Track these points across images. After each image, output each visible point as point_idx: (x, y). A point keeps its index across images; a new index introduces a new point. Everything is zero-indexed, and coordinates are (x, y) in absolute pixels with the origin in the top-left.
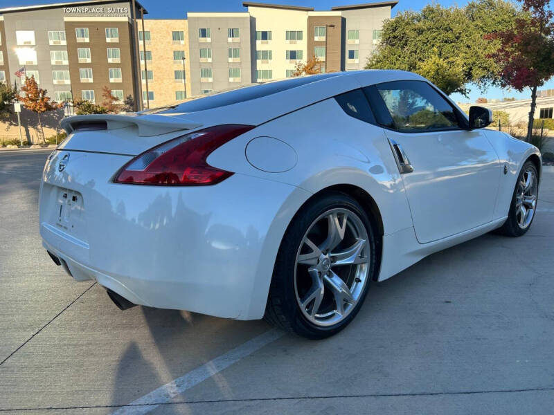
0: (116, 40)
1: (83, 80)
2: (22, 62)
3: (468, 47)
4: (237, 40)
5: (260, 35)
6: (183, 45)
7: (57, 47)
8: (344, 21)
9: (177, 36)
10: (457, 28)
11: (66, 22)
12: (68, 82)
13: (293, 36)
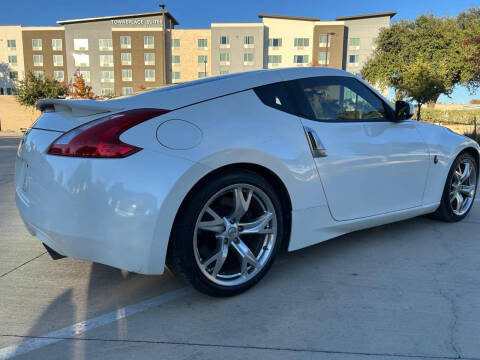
0: (152, 46)
1: (124, 79)
2: (78, 64)
3: (457, 52)
4: (251, 46)
5: (272, 43)
6: (206, 50)
7: (105, 53)
8: (346, 29)
9: (202, 43)
10: (448, 36)
11: (114, 33)
12: (112, 81)
13: (301, 42)
